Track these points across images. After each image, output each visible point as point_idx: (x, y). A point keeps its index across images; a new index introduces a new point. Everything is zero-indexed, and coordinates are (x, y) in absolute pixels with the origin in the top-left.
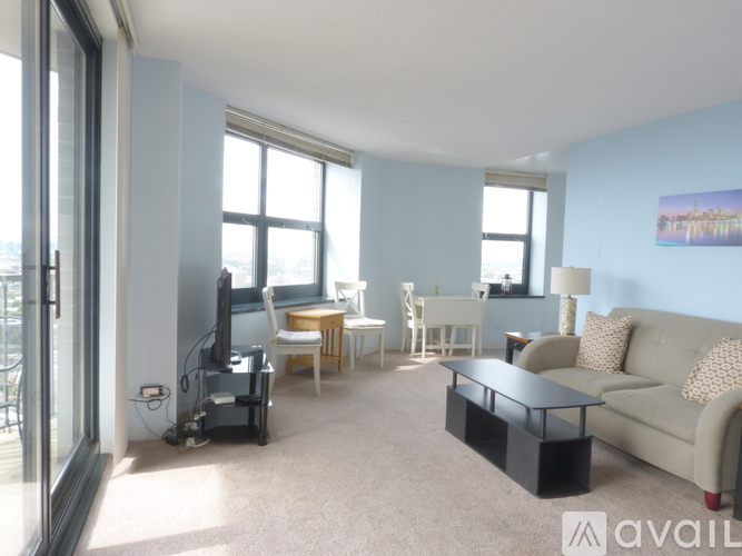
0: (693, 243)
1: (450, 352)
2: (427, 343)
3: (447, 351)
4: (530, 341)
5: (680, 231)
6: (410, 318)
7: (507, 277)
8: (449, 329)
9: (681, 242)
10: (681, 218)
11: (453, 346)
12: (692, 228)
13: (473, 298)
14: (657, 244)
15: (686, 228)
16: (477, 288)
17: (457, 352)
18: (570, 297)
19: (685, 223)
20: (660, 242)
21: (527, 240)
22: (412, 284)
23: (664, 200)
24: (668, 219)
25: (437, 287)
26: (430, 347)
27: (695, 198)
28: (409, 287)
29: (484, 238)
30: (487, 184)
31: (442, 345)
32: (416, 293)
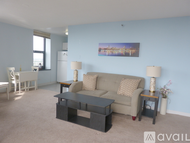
0: (108, 55)
1: (28, 90)
2: (21, 88)
3: (27, 89)
4: (70, 84)
5: (105, 52)
6: (14, 80)
7: (40, 64)
8: (27, 82)
9: (105, 55)
10: (105, 49)
11: (29, 87)
12: (108, 52)
13: (32, 71)
14: (99, 55)
15: (106, 52)
16: (33, 68)
17: (30, 89)
18: (76, 70)
19: (106, 50)
20: (100, 55)
21: (44, 53)
22: (14, 68)
23: (100, 44)
24: (101, 49)
25: (20, 68)
26: (22, 89)
27: (109, 44)
28: (12, 69)
29: (34, 52)
30: (34, 35)
31: (25, 88)
32: (15, 71)
